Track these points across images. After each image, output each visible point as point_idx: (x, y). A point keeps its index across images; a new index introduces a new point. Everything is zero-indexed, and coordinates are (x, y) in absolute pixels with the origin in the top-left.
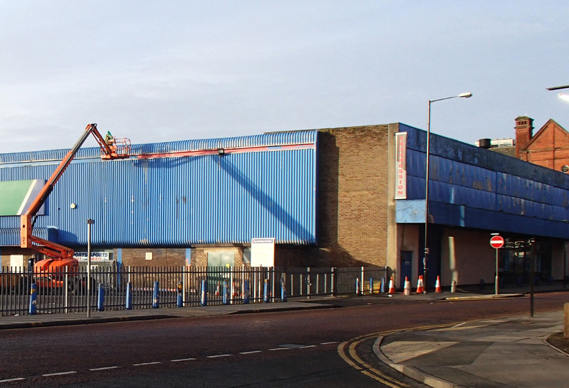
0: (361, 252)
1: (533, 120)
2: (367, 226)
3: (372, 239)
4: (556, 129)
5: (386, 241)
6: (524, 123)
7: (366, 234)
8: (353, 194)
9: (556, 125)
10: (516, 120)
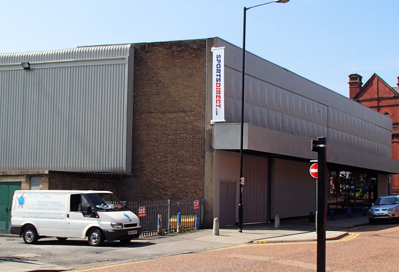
0: (177, 182)
1: (362, 77)
2: (184, 152)
3: (188, 168)
4: (379, 82)
5: (204, 169)
6: (355, 79)
7: (182, 162)
8: (169, 115)
9: (379, 79)
10: (349, 76)
